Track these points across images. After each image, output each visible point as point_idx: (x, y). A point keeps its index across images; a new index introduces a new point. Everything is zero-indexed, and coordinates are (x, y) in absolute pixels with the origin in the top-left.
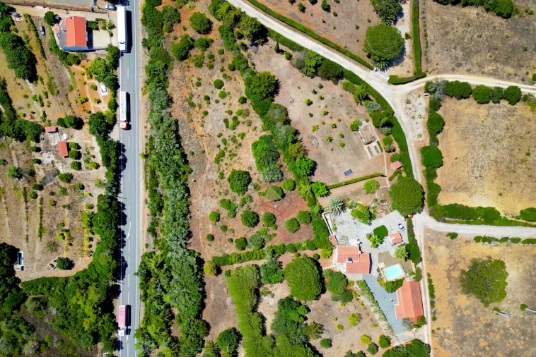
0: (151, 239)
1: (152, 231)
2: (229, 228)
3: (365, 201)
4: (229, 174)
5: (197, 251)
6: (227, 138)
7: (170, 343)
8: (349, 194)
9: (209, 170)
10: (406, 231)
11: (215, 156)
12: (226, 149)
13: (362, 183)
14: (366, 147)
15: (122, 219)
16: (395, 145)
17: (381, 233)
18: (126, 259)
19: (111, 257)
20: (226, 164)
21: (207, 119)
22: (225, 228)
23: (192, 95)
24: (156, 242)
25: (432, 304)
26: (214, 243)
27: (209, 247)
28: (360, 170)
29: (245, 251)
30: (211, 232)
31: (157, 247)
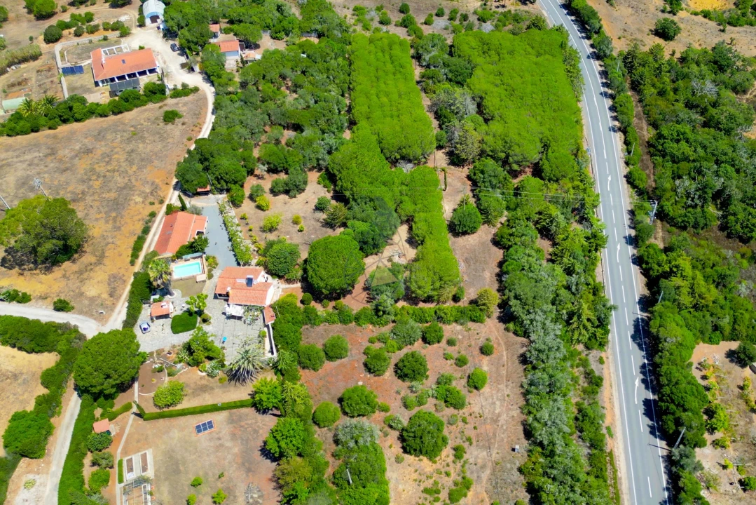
0: (594, 366)
1: (594, 382)
2: (452, 361)
3: (192, 376)
4: (444, 453)
5: (511, 334)
8: (216, 390)
9: (483, 467)
10: (139, 322)
11: (470, 494)
13: (185, 404)
14: (150, 473)
15: (651, 409)
16: (88, 471)
17: (186, 321)
18: (636, 347)
19: (661, 335)
20: (447, 474)
22: (461, 362)
24: (584, 363)
25: (146, 231)
26: (481, 342)
28: (179, 431)
29: (427, 325)
30: (486, 359)
31: (583, 356)
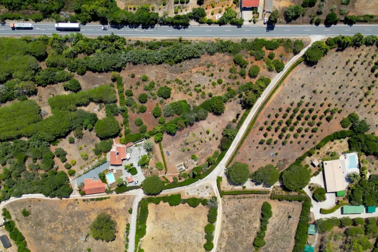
0: (133, 43)
1: (138, 43)
2: (138, 87)
3: (152, 163)
4: (169, 87)
5: (125, 68)
6: (189, 86)
7: (73, 52)
8: (156, 154)
9: (172, 76)
10: (134, 185)
11: (179, 79)
12: (184, 85)
13: (162, 161)
14: (182, 163)
15: (145, 26)
16: (183, 180)
17: (132, 171)
18: (122, 28)
19: (122, 20)
20: (175, 85)
21: (200, 75)
22: (138, 84)
23: (214, 66)
24: (132, 45)
25: (92, 200)
26: (130, 78)
27: (128, 75)
28: (169, 160)
29: (125, 96)
30: (136, 76)
31: (129, 46)
